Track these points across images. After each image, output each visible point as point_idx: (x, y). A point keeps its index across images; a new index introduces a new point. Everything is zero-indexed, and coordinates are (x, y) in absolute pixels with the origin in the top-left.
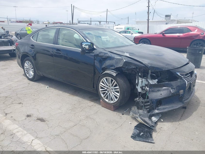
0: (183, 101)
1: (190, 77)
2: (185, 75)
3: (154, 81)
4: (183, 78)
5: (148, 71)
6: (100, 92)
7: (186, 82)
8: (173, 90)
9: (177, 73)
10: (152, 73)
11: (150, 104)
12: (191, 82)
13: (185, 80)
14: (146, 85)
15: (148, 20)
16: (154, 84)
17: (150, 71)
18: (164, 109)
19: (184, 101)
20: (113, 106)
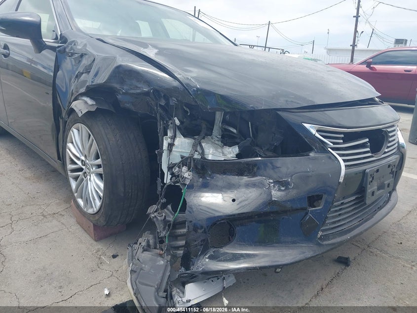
0: (320, 238)
1: (368, 149)
2: (342, 138)
3: (227, 150)
4: (332, 148)
5: (214, 114)
6: (69, 173)
7: (343, 164)
8: (280, 190)
9: (305, 125)
10: (224, 122)
11: (188, 232)
12: (367, 171)
13: (340, 159)
14: (185, 161)
15: (354, 45)
16: (223, 159)
17: (219, 116)
18: (235, 258)
19: (325, 237)
20: (93, 224)
